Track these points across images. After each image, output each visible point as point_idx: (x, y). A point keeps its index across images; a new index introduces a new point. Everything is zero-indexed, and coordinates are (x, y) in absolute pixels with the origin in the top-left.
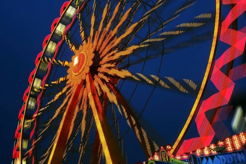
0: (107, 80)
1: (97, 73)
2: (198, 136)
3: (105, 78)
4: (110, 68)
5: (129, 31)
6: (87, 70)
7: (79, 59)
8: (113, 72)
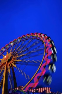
0: (11, 65)
1: (9, 62)
2: (34, 83)
3: (10, 64)
4: (12, 62)
5: (21, 55)
6: (7, 60)
7: (6, 57)
8: (13, 64)
